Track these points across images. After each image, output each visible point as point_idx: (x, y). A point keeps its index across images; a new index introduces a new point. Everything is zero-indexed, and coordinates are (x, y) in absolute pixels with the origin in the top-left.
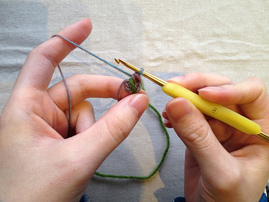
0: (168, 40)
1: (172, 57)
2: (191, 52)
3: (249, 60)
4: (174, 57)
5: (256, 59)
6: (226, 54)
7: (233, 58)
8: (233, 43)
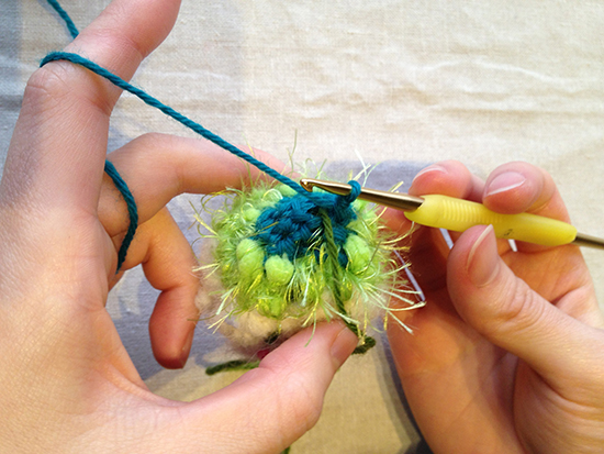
0: (348, 55)
1: (356, 96)
2: (401, 87)
3: (532, 113)
4: (361, 98)
5: (549, 110)
6: (481, 96)
7: (498, 106)
8: (497, 71)
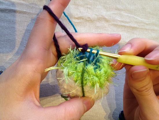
0: (88, 7)
2: (101, 17)
3: (136, 27)
4: (90, 18)
5: (141, 27)
6: (122, 22)
7: (127, 25)
